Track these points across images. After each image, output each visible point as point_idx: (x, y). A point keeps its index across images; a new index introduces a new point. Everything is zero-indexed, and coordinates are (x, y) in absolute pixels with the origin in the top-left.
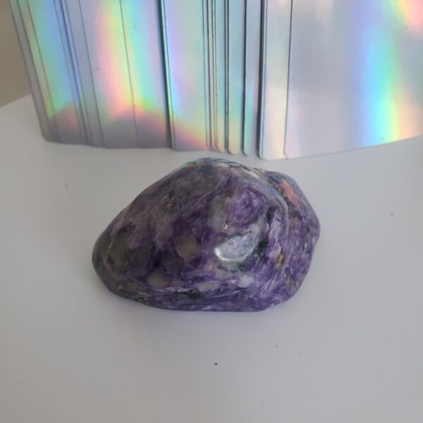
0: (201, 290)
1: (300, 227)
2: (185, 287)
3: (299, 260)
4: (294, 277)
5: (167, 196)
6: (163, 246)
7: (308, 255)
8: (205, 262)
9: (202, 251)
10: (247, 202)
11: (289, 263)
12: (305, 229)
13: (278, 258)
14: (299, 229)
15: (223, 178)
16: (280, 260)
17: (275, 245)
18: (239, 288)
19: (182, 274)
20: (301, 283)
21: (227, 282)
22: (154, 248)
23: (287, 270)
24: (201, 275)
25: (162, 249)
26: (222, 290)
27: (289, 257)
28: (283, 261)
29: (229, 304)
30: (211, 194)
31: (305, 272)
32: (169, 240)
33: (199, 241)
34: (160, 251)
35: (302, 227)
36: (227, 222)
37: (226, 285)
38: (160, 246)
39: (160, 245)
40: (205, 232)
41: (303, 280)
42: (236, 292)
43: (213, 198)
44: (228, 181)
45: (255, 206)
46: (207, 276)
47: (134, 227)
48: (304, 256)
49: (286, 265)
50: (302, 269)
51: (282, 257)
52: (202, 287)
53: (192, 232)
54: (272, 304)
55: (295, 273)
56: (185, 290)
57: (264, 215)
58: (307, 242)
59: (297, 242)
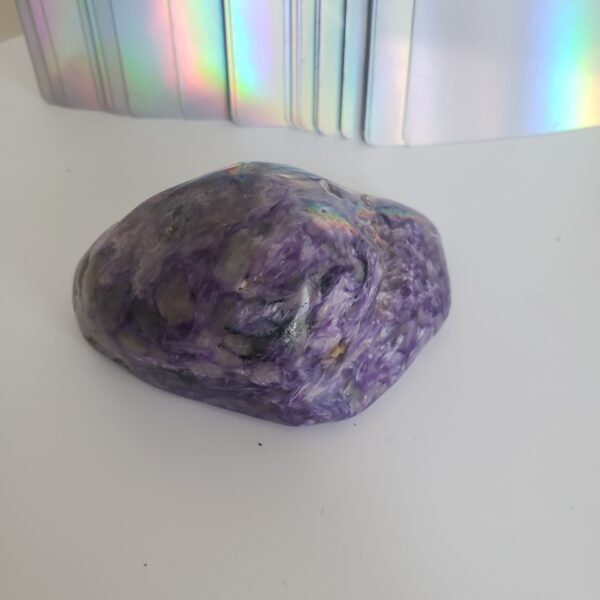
0: (196, 374)
1: (399, 307)
2: (170, 362)
3: (379, 362)
4: (360, 387)
5: (172, 212)
6: (142, 292)
7: (399, 356)
8: (197, 333)
9: (196, 315)
10: (291, 252)
11: (354, 363)
12: (408, 313)
13: (332, 351)
14: (394, 311)
15: (266, 203)
16: (335, 355)
17: (329, 328)
18: (253, 385)
19: (164, 342)
20: (374, 399)
21: (234, 371)
22: (129, 291)
23: (348, 373)
24: (191, 351)
25: (140, 297)
26: (227, 381)
27: (358, 353)
28: (341, 358)
29: (242, 403)
30: (235, 225)
31: (387, 383)
32: (152, 285)
33: (193, 296)
34: (136, 297)
35: (403, 309)
36: (247, 277)
37: (233, 375)
38: (137, 293)
39: (138, 289)
40: (205, 286)
41: (381, 394)
42: (249, 389)
43: (236, 231)
44: (272, 209)
45: (302, 259)
46: (201, 355)
47: (114, 251)
48: (391, 356)
49: (347, 364)
50: (382, 376)
51: (339, 351)
52: (197, 370)
53: (186, 281)
54: (311, 421)
55: (365, 381)
56: (173, 367)
57: (318, 278)
58: (405, 334)
59: (384, 330)
